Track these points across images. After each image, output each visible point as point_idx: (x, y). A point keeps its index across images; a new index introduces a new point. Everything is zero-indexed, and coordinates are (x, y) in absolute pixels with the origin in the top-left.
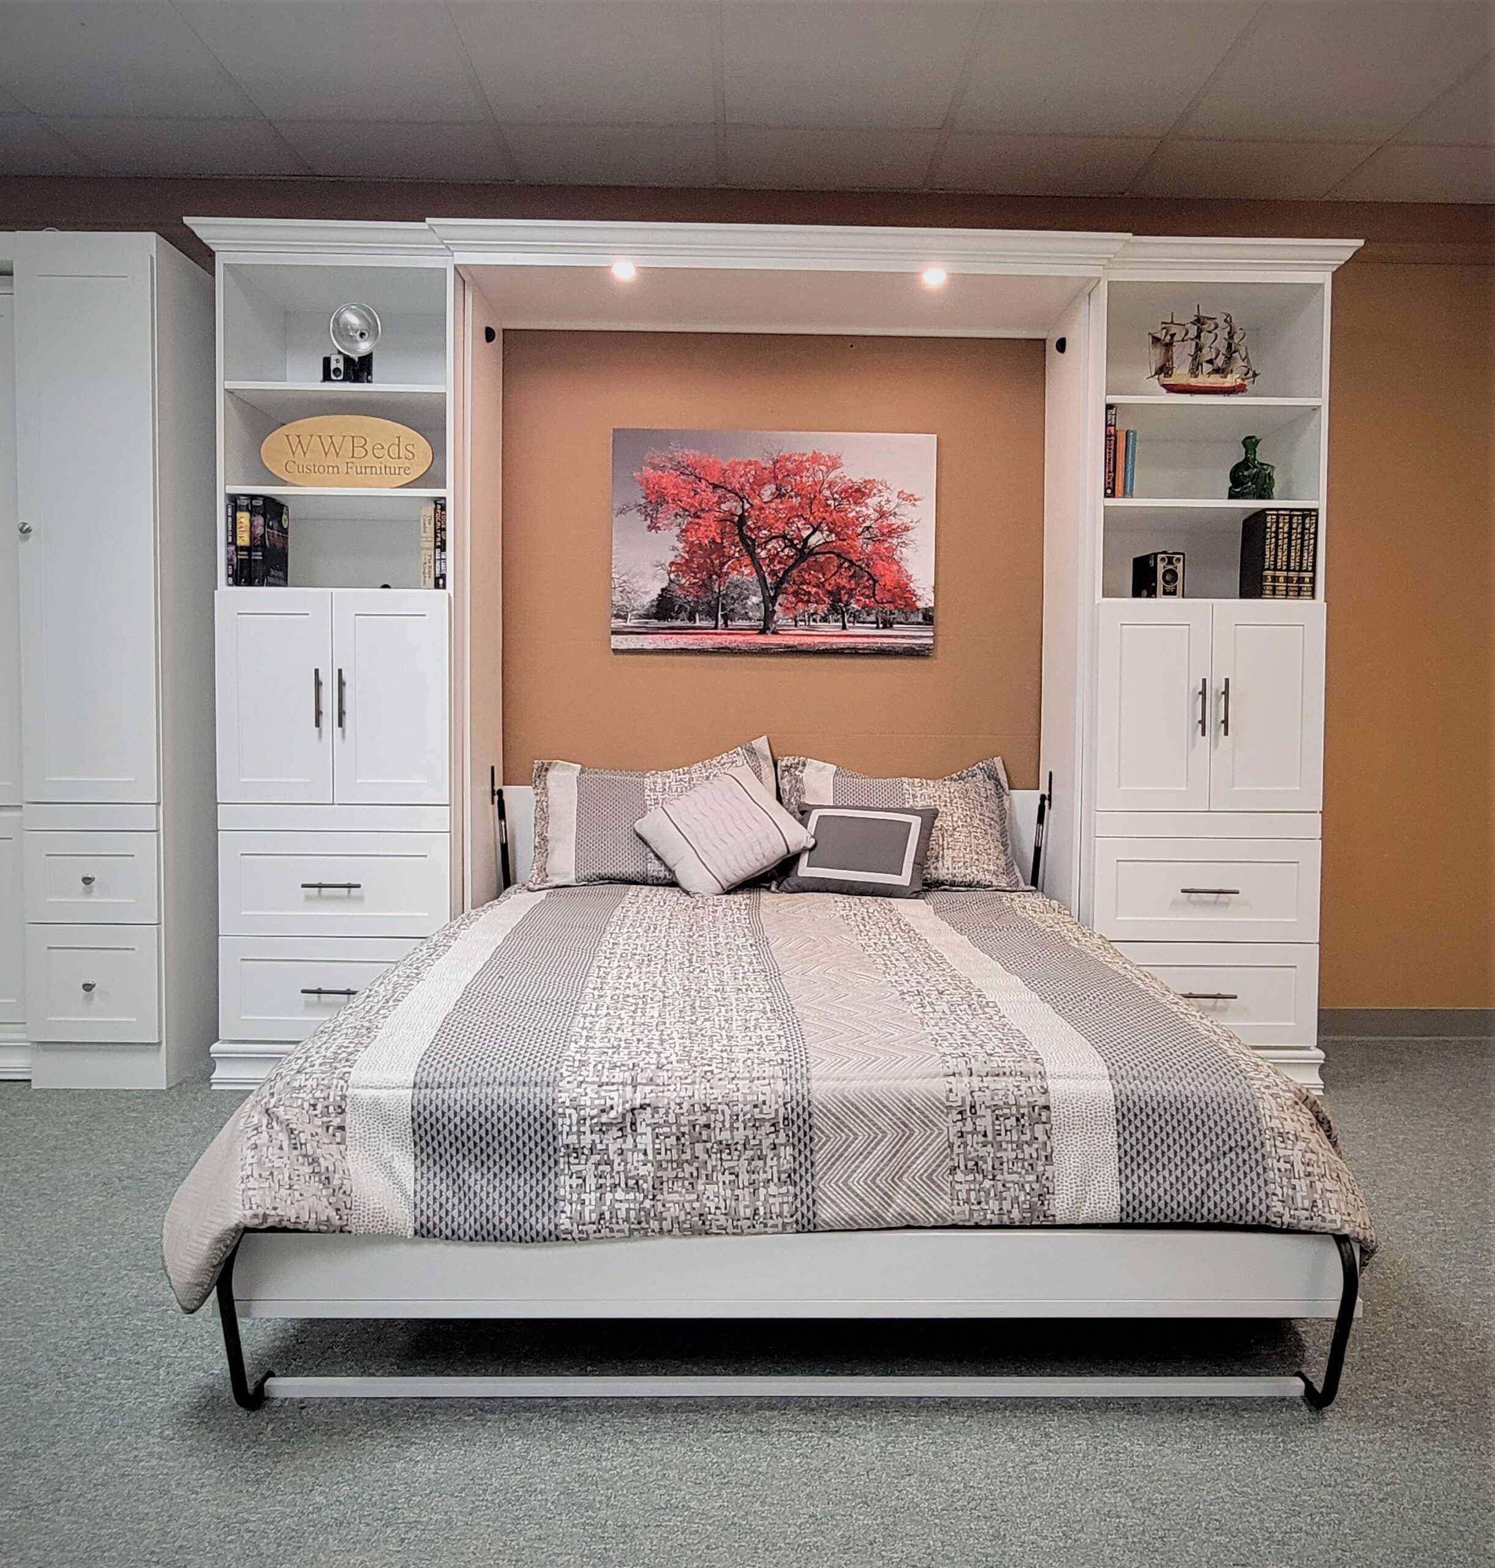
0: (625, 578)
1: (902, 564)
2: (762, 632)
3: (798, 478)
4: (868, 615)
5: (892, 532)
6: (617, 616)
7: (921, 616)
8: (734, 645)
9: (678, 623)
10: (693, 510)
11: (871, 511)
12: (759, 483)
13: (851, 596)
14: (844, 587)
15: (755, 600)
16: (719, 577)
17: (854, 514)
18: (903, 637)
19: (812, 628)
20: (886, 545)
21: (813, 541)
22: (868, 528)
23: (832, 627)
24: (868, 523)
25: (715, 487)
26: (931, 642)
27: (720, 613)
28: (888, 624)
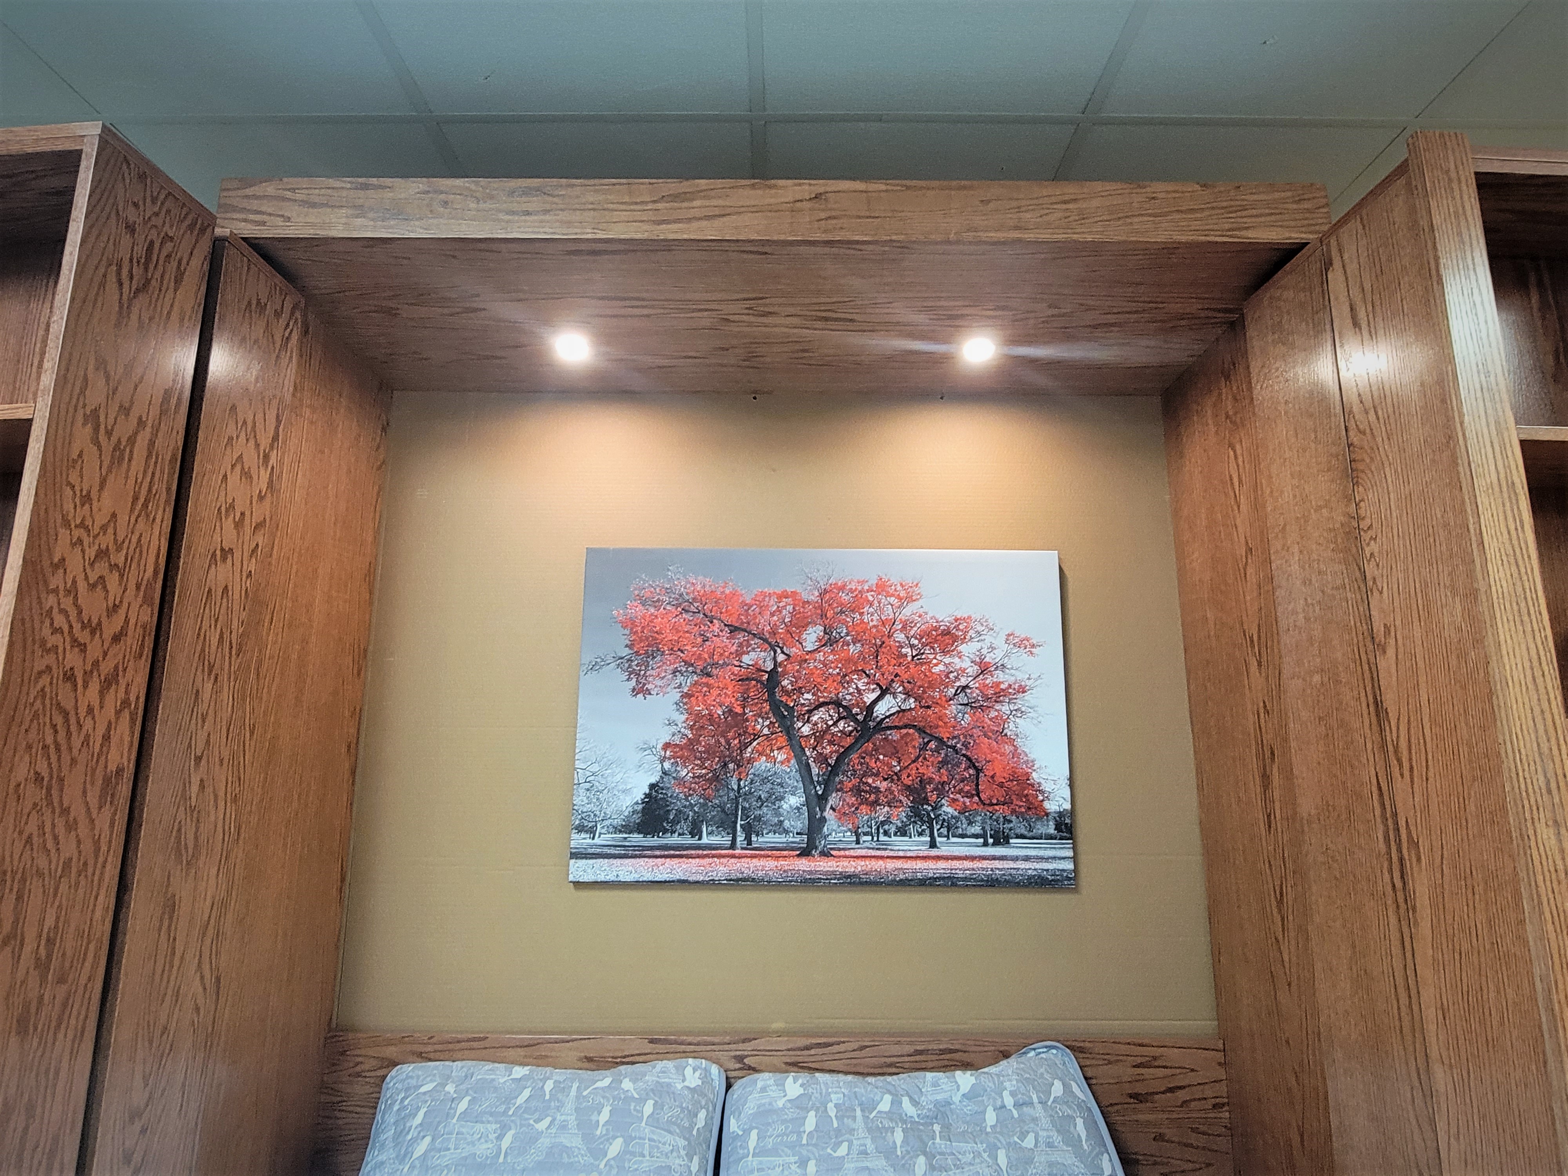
0: (595, 768)
1: (1019, 742)
2: (805, 853)
3: (857, 616)
4: (970, 823)
5: (999, 694)
6: (580, 829)
7: (1052, 825)
8: (760, 873)
9: (674, 839)
10: (700, 665)
11: (966, 664)
12: (800, 624)
13: (942, 794)
14: (931, 780)
15: (794, 800)
16: (739, 766)
17: (941, 667)
18: (1027, 859)
19: (884, 846)
20: (993, 714)
21: (881, 709)
22: (964, 688)
23: (915, 844)
24: (963, 681)
25: (734, 630)
26: (1069, 866)
27: (739, 822)
28: (1001, 839)
